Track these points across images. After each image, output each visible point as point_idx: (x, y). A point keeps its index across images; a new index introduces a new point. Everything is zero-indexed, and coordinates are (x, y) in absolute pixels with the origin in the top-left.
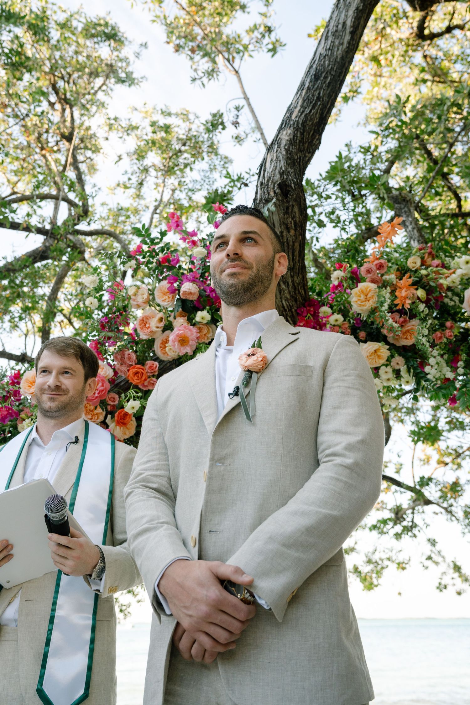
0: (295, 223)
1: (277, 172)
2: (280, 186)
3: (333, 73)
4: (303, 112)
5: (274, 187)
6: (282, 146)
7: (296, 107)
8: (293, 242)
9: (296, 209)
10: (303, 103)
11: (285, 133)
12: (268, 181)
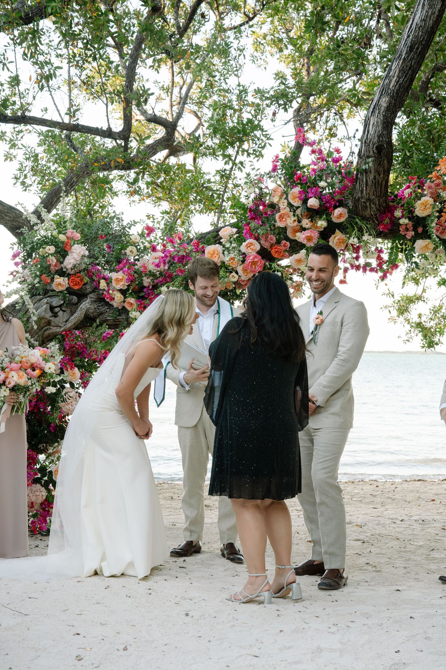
0: (384, 170)
1: (376, 135)
2: (377, 148)
3: (423, 43)
4: (398, 81)
5: (373, 148)
6: (381, 112)
7: (394, 77)
8: (382, 181)
9: (386, 162)
10: (399, 74)
11: (384, 99)
12: (370, 142)
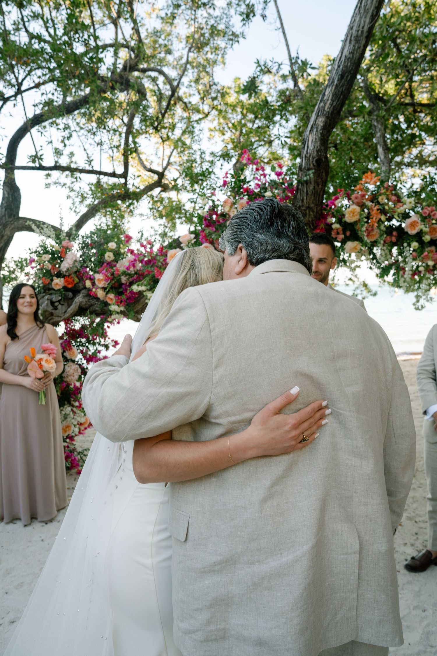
0: (323, 181)
1: (315, 150)
2: (317, 161)
3: (352, 72)
4: (332, 104)
5: (313, 161)
6: (319, 130)
7: (328, 100)
8: (320, 191)
9: (324, 174)
10: (332, 97)
11: (320, 120)
12: (310, 156)
